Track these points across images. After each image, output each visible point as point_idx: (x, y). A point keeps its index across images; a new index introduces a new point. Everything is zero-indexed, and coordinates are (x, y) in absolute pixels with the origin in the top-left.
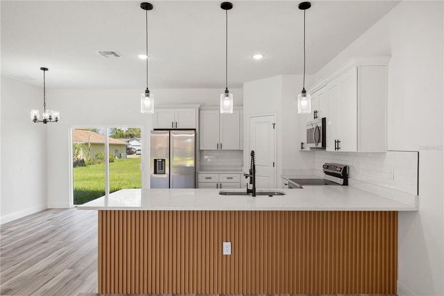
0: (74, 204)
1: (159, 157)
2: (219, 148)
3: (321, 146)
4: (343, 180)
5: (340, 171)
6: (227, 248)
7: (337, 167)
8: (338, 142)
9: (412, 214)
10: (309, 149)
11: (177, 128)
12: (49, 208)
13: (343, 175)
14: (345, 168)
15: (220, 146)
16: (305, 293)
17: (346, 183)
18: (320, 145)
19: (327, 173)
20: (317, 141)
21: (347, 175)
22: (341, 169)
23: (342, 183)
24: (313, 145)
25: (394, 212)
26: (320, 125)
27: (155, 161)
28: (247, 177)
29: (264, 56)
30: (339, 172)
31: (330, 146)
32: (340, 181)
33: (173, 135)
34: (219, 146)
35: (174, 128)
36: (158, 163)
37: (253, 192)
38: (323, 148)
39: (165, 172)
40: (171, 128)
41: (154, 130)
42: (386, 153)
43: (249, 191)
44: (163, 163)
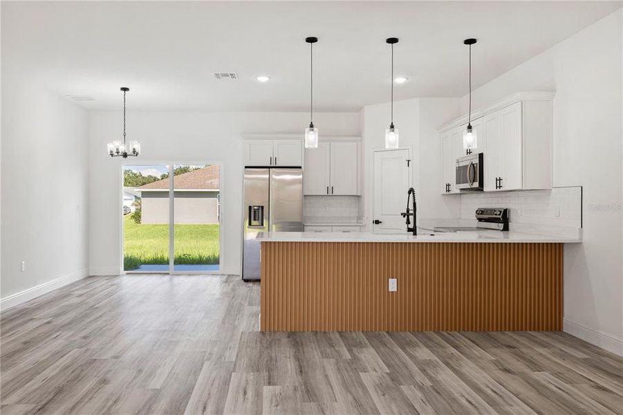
0: (125, 270)
1: (256, 203)
2: (330, 193)
3: (478, 186)
4: (502, 225)
5: (500, 215)
6: (393, 285)
7: (495, 211)
8: (500, 180)
9: (576, 245)
10: (458, 191)
11: (277, 165)
12: (91, 275)
13: (503, 219)
14: (506, 211)
15: (330, 190)
16: (472, 330)
17: (506, 228)
18: (476, 185)
19: (480, 220)
20: (472, 180)
21: (508, 219)
22: (501, 212)
23: (502, 228)
24: (467, 186)
25: (560, 244)
26: (476, 161)
27: (250, 207)
28: (404, 217)
29: (407, 79)
30: (498, 216)
31: (489, 185)
32: (501, 226)
33: (274, 176)
35: (272, 165)
36: (253, 211)
37: (413, 231)
38: (481, 188)
39: (262, 225)
40: (269, 165)
41: (246, 167)
42: (551, 190)
43: (409, 230)
44: (260, 211)
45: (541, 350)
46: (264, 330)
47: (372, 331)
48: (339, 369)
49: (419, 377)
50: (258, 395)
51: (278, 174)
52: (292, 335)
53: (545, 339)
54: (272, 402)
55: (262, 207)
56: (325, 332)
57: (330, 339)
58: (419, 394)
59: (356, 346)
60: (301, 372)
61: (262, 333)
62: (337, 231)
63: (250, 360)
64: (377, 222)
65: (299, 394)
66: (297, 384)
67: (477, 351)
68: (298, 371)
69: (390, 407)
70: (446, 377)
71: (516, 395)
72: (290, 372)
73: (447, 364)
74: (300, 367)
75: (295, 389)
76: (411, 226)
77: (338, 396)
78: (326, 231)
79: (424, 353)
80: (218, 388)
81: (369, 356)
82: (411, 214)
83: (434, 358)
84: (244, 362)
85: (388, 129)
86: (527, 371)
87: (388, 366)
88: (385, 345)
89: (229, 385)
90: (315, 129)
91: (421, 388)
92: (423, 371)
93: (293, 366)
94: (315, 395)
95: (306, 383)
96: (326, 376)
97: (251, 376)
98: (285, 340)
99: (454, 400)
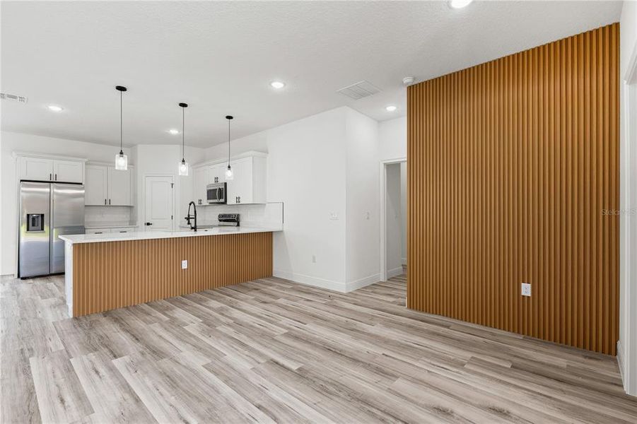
1: (35, 211)
2: (108, 204)
3: (222, 201)
6: (185, 264)
7: (232, 215)
8: (239, 198)
9: (280, 232)
10: (208, 204)
11: (57, 181)
13: (234, 220)
14: (238, 215)
15: (108, 202)
17: (238, 225)
19: (220, 221)
20: (219, 198)
21: (239, 219)
22: (235, 216)
24: (215, 201)
26: (222, 187)
27: (28, 215)
31: (231, 201)
32: (236, 224)
33: (55, 190)
35: (52, 181)
36: (31, 218)
37: (195, 228)
38: (225, 203)
39: (42, 229)
40: (49, 180)
41: (21, 181)
42: (265, 204)
43: (192, 228)
44: (40, 218)
45: (271, 288)
46: (77, 316)
47: (170, 297)
48: (166, 329)
49: (223, 319)
50: (112, 369)
51: (59, 188)
52: (106, 314)
53: (269, 282)
54: (129, 371)
55: (42, 215)
56: (134, 306)
57: (142, 309)
58: (231, 330)
59: (167, 310)
60: (137, 339)
61: (75, 318)
62: (116, 231)
63: (81, 343)
64: (148, 224)
65: (149, 356)
66: (141, 350)
67: (242, 296)
68: (134, 339)
69: (220, 343)
70: (237, 314)
71: (279, 314)
72: (127, 342)
73: (233, 307)
74: (134, 336)
75: (142, 354)
76: (193, 226)
77: (181, 348)
78: (106, 232)
79: (215, 304)
80: (63, 378)
81: (179, 313)
82: (193, 218)
83: (223, 305)
84: (75, 347)
85: (181, 163)
86: (274, 300)
87: (199, 317)
88: (187, 304)
89: (73, 370)
90: (124, 156)
91: (229, 325)
92: (223, 314)
93: (125, 336)
94: (162, 352)
95: (148, 346)
96: (161, 336)
97: (92, 356)
98: (103, 320)
99: (252, 326)
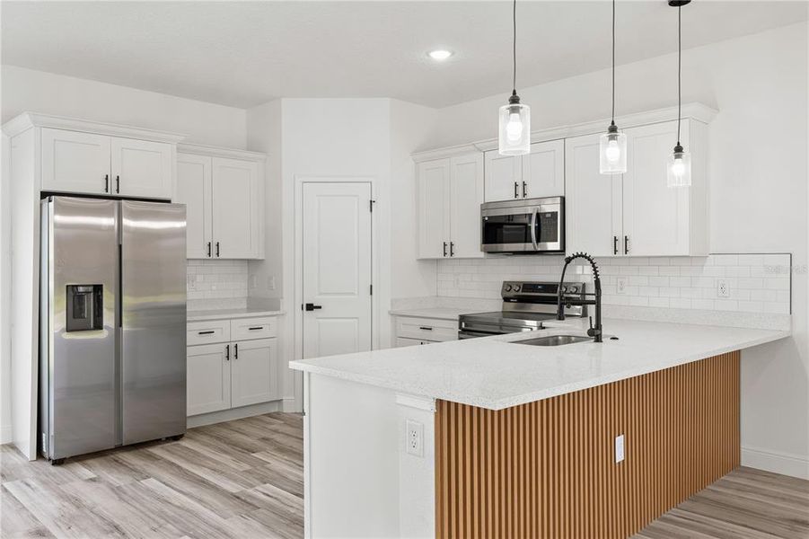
1: (85, 279)
2: (214, 256)
5: (576, 293)
8: (625, 240)
10: (480, 256)
11: (119, 193)
23: (581, 313)
34: (213, 249)
35: (109, 194)
40: (102, 193)
44: (92, 296)
55: (98, 289)
64: (310, 307)
82: (591, 303)
